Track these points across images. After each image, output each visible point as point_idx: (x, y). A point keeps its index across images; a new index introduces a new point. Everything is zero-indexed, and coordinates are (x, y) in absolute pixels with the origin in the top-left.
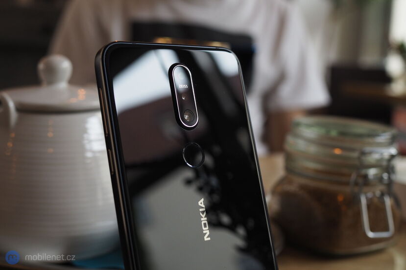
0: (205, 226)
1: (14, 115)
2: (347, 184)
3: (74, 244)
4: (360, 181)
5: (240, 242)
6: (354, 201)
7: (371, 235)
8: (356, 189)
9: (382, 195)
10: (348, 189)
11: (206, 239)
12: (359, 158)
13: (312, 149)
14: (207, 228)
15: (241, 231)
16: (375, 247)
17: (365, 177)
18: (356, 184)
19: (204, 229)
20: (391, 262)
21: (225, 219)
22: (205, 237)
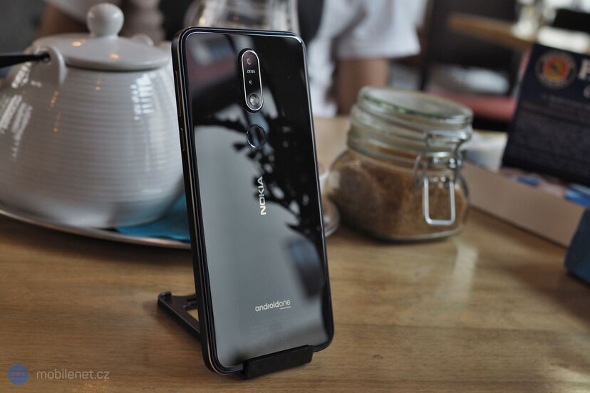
0: (262, 202)
1: (63, 71)
2: (411, 166)
3: (121, 210)
4: (425, 164)
5: (294, 221)
6: (416, 185)
7: (429, 221)
8: (420, 173)
9: (448, 180)
10: (412, 172)
11: (263, 213)
12: (425, 140)
13: (379, 127)
14: (264, 203)
15: (295, 207)
16: (436, 235)
17: (431, 160)
18: (420, 167)
19: (261, 204)
20: (454, 252)
21: (278, 193)
22: (262, 212)
